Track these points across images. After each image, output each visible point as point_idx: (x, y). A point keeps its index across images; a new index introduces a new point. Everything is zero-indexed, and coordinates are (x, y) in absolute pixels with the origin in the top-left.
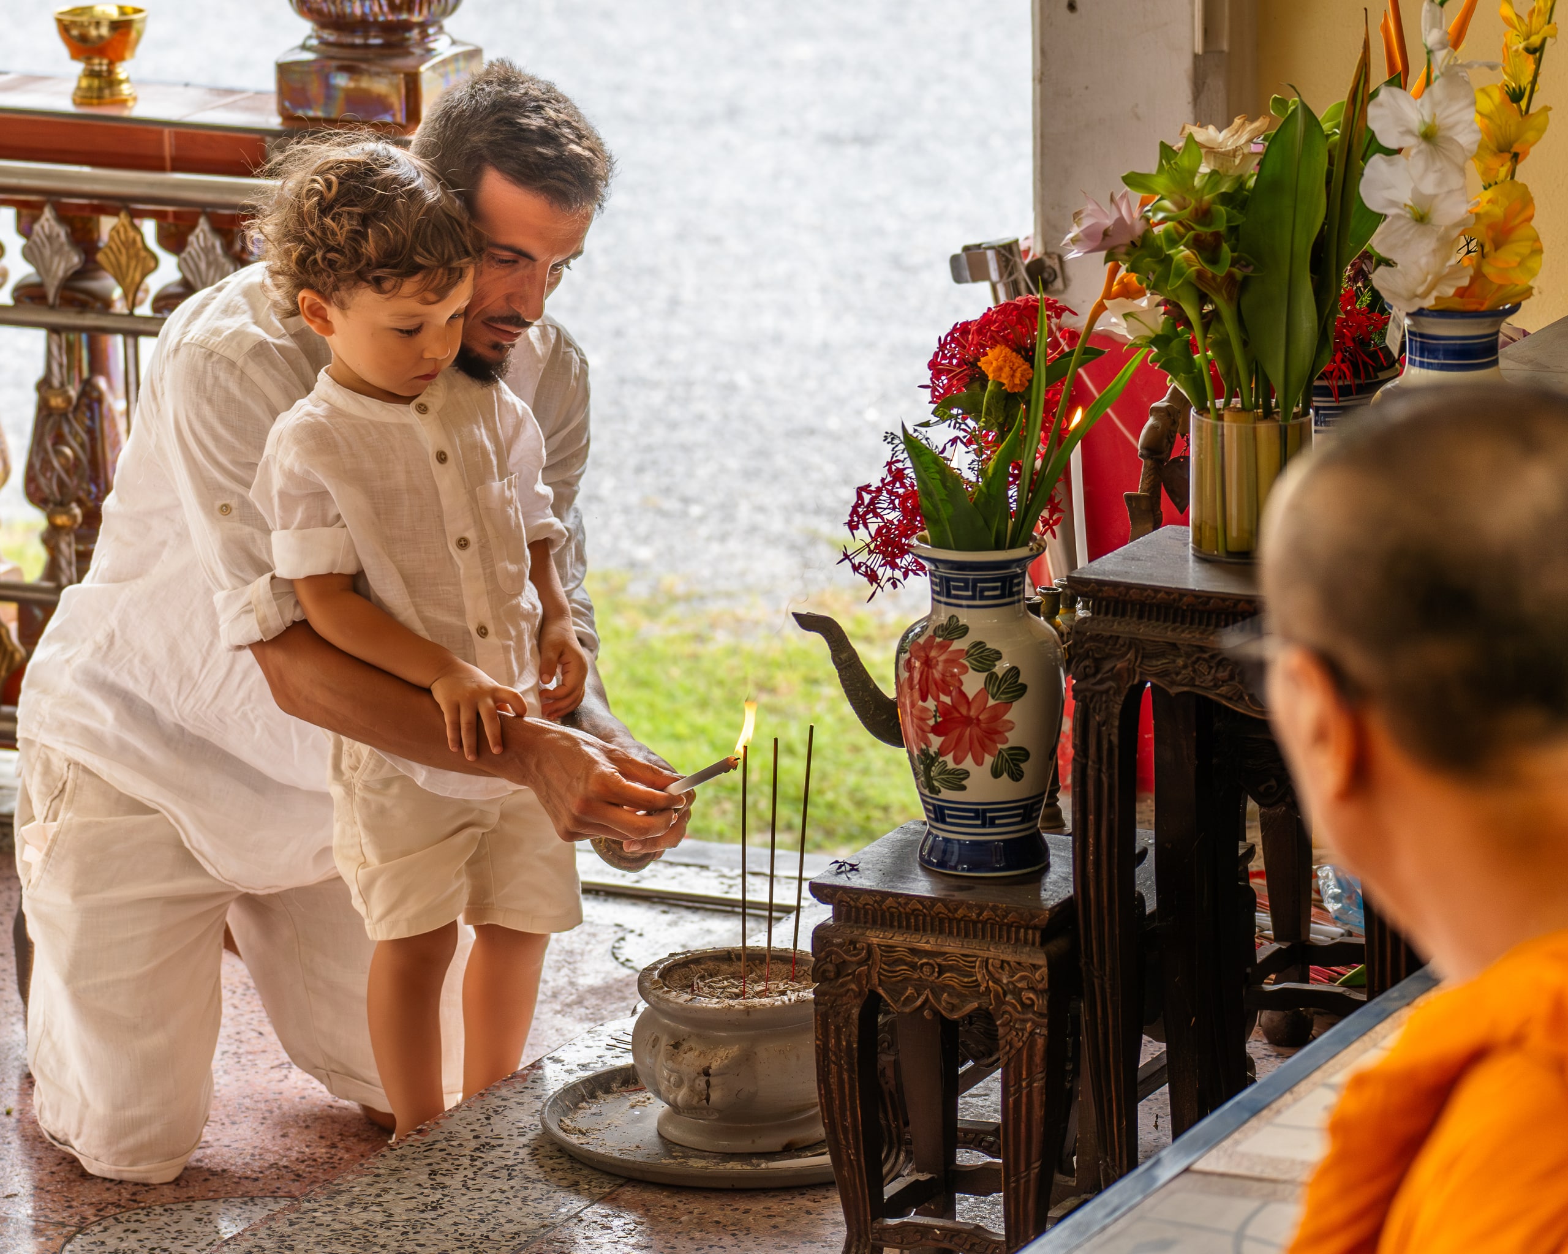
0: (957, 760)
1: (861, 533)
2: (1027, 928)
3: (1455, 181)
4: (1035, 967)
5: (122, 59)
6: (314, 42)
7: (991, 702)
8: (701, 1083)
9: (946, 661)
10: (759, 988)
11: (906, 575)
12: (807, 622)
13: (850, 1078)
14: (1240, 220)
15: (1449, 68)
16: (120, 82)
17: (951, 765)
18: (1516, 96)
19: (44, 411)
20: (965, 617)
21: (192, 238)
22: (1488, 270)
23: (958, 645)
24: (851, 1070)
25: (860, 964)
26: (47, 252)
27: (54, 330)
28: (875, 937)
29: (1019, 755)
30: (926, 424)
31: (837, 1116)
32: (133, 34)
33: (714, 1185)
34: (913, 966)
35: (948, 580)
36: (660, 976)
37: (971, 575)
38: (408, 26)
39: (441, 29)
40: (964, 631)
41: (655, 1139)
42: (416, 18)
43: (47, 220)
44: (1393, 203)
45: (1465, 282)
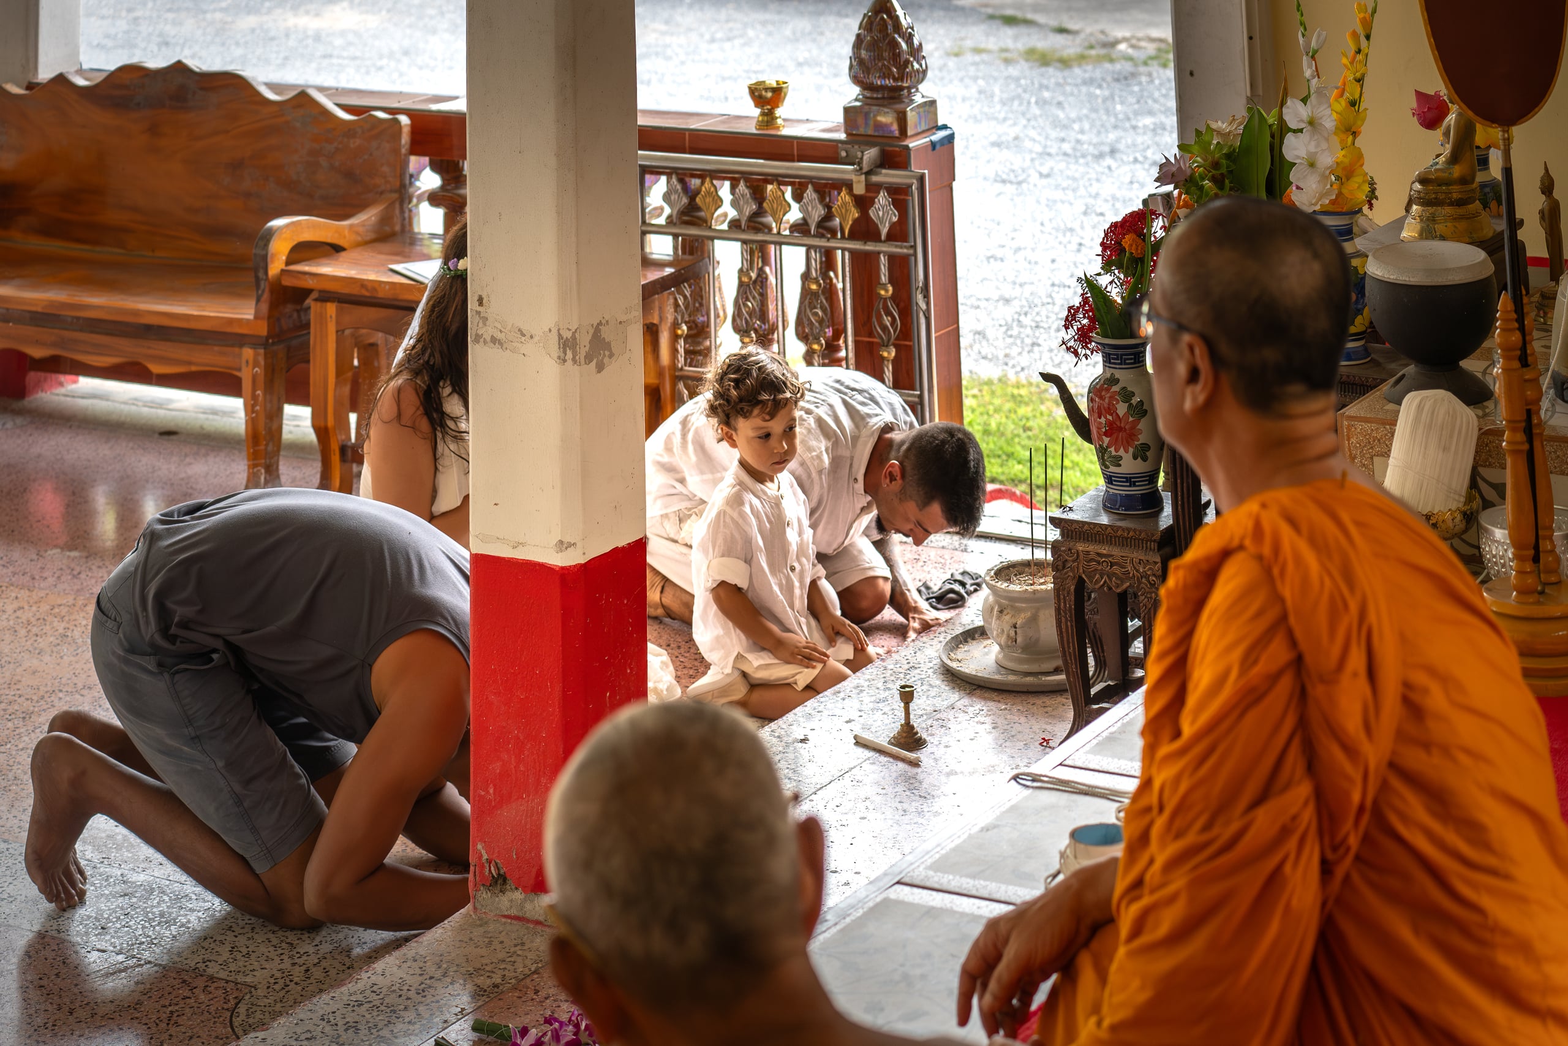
0: (1117, 451)
1: (1070, 331)
2: (1151, 541)
3: (1324, 145)
4: (1156, 563)
5: (778, 107)
6: (861, 97)
7: (1131, 419)
8: (1012, 633)
9: (1110, 397)
10: (1042, 580)
11: (1092, 353)
12: (1047, 377)
13: (1072, 626)
14: (1233, 167)
15: (1318, 88)
16: (777, 118)
17: (1114, 453)
18: (1353, 104)
19: (741, 284)
20: (1118, 374)
21: (805, 195)
22: (1344, 191)
23: (1116, 388)
24: (1071, 621)
25: (1074, 561)
26: (741, 203)
27: (744, 242)
28: (1081, 547)
29: (1145, 447)
30: (1099, 274)
31: (1066, 646)
32: (783, 94)
33: (1018, 689)
34: (1099, 563)
35: (1109, 354)
36: (995, 574)
37: (1120, 352)
38: (902, 88)
39: (917, 90)
40: (1117, 381)
41: (995, 665)
42: (905, 85)
43: (742, 187)
44: (1298, 157)
45: (1334, 197)
